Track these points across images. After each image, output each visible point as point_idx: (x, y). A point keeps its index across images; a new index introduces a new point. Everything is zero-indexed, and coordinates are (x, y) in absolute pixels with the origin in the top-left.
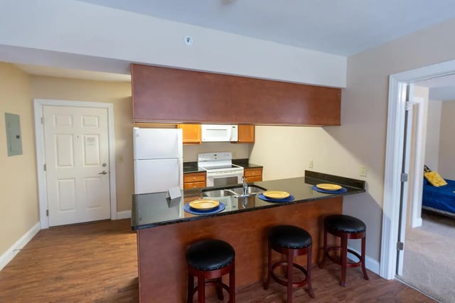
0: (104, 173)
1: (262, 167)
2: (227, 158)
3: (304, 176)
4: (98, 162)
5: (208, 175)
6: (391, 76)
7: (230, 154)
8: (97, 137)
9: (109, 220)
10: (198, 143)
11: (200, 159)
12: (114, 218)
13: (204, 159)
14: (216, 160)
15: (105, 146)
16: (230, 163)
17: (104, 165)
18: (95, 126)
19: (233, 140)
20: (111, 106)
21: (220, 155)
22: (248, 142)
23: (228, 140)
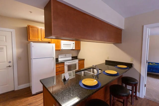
0: (10, 66)
1: (84, 59)
2: (70, 56)
3: (105, 62)
4: (6, 61)
5: (65, 64)
6: (144, 26)
7: (71, 54)
8: (5, 47)
9: (13, 91)
10: (60, 50)
11: (59, 57)
12: (16, 89)
13: (61, 57)
14: (66, 57)
15: (10, 52)
16: (71, 58)
17: (10, 62)
18: (4, 41)
19: (73, 49)
20: (13, 31)
21: (68, 55)
22: (78, 49)
23: (72, 49)
